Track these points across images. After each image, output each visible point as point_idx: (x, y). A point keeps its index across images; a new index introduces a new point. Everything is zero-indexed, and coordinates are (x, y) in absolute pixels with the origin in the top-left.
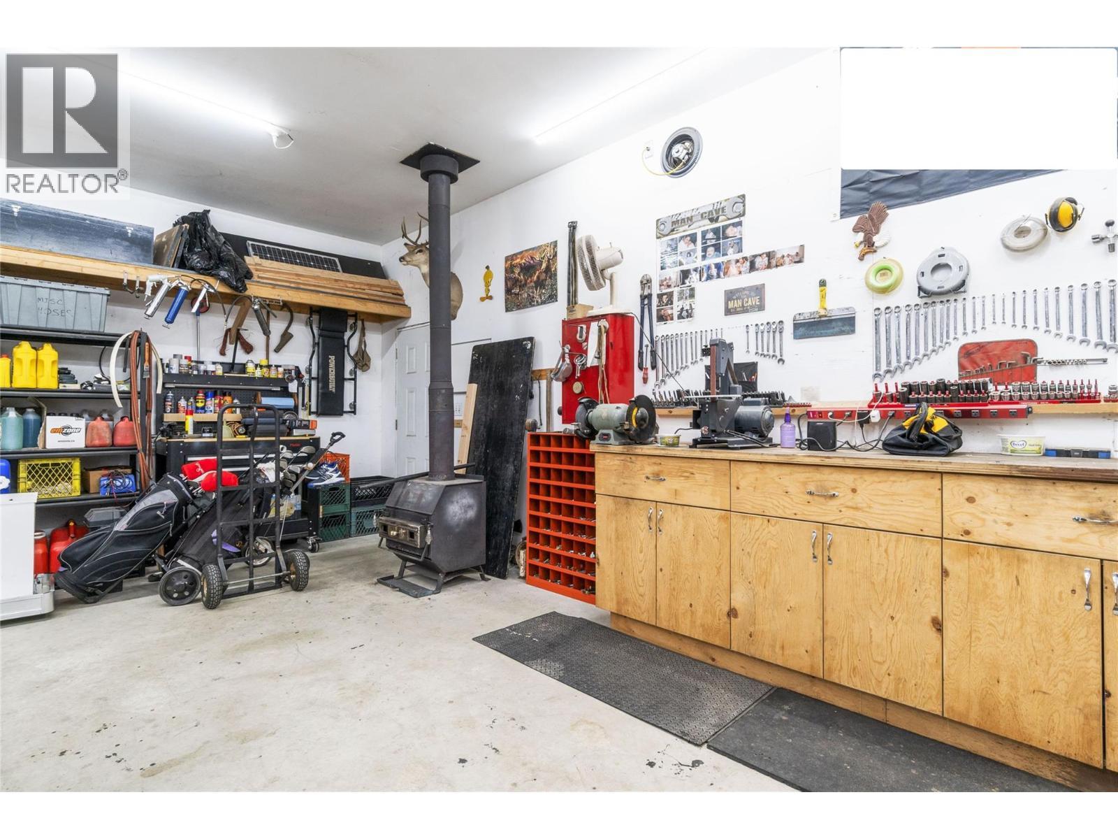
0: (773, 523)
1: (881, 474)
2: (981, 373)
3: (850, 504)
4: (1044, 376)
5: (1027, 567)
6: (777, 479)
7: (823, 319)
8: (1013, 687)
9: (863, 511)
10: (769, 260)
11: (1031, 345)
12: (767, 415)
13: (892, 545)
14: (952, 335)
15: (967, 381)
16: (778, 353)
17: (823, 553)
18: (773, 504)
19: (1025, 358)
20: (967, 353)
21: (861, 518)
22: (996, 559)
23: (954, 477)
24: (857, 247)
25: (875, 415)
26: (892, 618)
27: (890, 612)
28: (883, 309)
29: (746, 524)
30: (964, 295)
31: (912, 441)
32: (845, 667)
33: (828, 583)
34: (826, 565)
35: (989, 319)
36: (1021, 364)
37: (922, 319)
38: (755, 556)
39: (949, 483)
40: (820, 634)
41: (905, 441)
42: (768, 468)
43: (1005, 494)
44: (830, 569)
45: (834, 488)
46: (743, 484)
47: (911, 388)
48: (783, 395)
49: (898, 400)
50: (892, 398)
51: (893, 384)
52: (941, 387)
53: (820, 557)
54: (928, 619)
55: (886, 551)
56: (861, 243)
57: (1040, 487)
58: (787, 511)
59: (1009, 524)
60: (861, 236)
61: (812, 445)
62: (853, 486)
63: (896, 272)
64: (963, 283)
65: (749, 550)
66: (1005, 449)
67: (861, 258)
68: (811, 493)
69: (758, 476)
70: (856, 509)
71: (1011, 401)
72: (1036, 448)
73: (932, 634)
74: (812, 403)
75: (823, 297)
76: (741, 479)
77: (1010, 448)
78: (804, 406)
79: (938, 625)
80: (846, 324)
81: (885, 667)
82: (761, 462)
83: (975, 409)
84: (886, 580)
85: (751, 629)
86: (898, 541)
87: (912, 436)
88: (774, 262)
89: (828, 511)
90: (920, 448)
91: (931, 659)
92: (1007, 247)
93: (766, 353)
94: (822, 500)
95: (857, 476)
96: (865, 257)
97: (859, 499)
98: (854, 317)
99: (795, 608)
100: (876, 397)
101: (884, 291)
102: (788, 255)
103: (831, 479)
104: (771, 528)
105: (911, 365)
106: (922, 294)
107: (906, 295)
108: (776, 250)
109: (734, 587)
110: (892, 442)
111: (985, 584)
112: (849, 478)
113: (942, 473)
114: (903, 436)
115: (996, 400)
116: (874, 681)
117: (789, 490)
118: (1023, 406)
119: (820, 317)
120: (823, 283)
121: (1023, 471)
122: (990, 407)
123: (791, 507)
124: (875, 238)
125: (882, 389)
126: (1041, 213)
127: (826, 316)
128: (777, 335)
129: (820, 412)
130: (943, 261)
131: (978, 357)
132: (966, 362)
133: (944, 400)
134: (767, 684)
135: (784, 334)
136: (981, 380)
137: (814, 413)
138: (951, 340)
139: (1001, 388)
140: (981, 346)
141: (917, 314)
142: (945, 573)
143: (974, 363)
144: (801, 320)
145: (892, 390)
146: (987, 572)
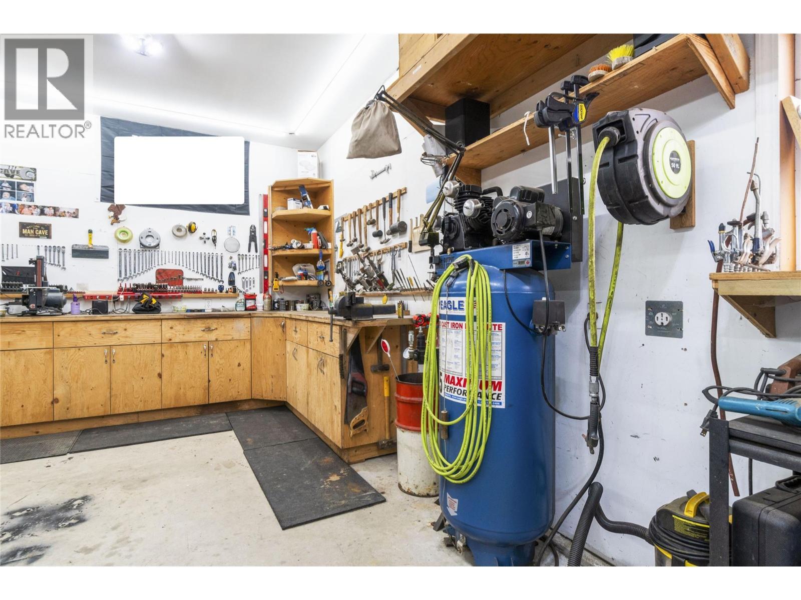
0: (82, 350)
1: (137, 321)
2: (164, 281)
3: (123, 335)
4: (186, 284)
5: (189, 348)
6: (84, 329)
7: (90, 249)
8: (185, 389)
9: (130, 338)
10: (54, 211)
11: (181, 272)
12: (64, 297)
13: (142, 349)
14: (153, 265)
15: (160, 284)
16: (61, 263)
17: (110, 360)
18: (82, 341)
19: (180, 276)
20: (160, 273)
21: (129, 341)
22: (180, 347)
23: (166, 320)
24: (110, 218)
25: (122, 297)
26: (142, 378)
27: (142, 376)
28: (123, 249)
29: (64, 353)
30: (158, 250)
31: (146, 308)
32: (121, 405)
33: (113, 371)
34: (113, 364)
35: (167, 260)
36: (178, 279)
37: (141, 257)
38: (70, 369)
39: (164, 322)
40: (108, 395)
41: (143, 308)
42: (79, 324)
43: (182, 325)
44: (114, 365)
45: (115, 330)
46: (62, 333)
47: (138, 286)
48: (66, 287)
49: (131, 291)
50: (128, 290)
51: (129, 284)
52: (150, 286)
53: (109, 361)
54: (156, 374)
55: (140, 352)
56: (112, 217)
57: (192, 321)
58: (90, 343)
59: (184, 335)
60: (112, 214)
61: (95, 312)
62: (125, 328)
63: (130, 234)
64: (158, 245)
65: (66, 366)
66: (175, 310)
67: (112, 224)
68: (104, 333)
69: (73, 328)
70: (127, 337)
71: (176, 292)
72: (184, 309)
73: (157, 380)
74: (86, 291)
75: (90, 239)
76: (62, 330)
77: (176, 309)
78: (81, 293)
79: (160, 376)
80: (102, 254)
81: (139, 399)
82: (74, 321)
83: (163, 295)
84: (140, 364)
85: (68, 406)
86: (145, 347)
87: (146, 306)
88: (58, 213)
89: (113, 340)
90: (150, 311)
91: (157, 389)
92: (173, 234)
93: (52, 262)
94: (110, 335)
95: (126, 323)
96: (114, 224)
97: (128, 333)
98: (108, 251)
99: (95, 387)
100: (121, 290)
101: (124, 242)
102: (68, 212)
103: (114, 326)
104: (81, 353)
105: (136, 276)
106: (142, 246)
107: (134, 245)
108: (60, 207)
109: (56, 387)
110: (138, 309)
111: (176, 356)
112: (123, 325)
113: (162, 319)
114: (142, 306)
115: (171, 292)
116: (134, 406)
117: (91, 333)
118: (180, 294)
119: (89, 248)
120: (90, 232)
121: (188, 316)
122: (169, 294)
123: (92, 341)
124: (119, 216)
125: (123, 286)
126: (185, 225)
127: (92, 248)
128: (61, 254)
129: (92, 296)
130: (150, 234)
131: (163, 274)
132: (158, 276)
133: (151, 292)
134: (78, 431)
135: (65, 254)
136: (165, 284)
137: (88, 296)
138: (153, 267)
139: (172, 287)
140: (164, 270)
141: (139, 255)
142: (163, 356)
143: (161, 276)
144: (77, 248)
145: (128, 286)
146: (177, 352)
